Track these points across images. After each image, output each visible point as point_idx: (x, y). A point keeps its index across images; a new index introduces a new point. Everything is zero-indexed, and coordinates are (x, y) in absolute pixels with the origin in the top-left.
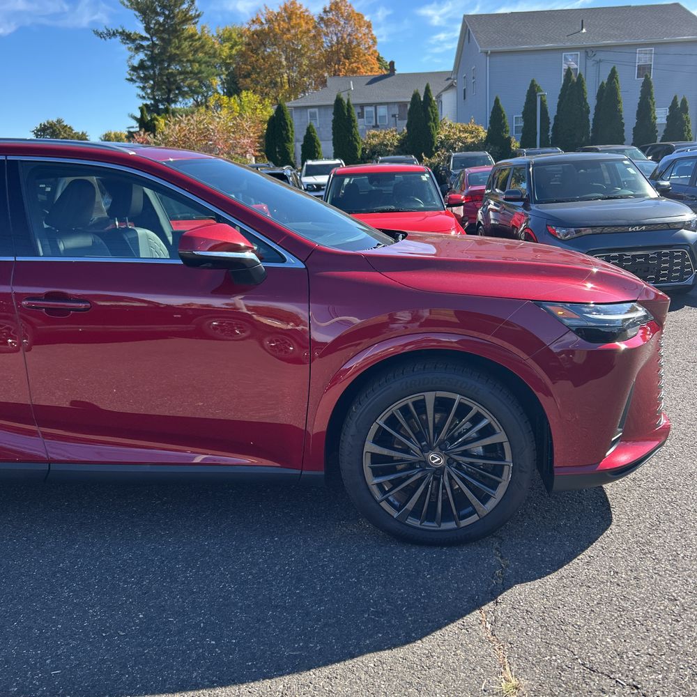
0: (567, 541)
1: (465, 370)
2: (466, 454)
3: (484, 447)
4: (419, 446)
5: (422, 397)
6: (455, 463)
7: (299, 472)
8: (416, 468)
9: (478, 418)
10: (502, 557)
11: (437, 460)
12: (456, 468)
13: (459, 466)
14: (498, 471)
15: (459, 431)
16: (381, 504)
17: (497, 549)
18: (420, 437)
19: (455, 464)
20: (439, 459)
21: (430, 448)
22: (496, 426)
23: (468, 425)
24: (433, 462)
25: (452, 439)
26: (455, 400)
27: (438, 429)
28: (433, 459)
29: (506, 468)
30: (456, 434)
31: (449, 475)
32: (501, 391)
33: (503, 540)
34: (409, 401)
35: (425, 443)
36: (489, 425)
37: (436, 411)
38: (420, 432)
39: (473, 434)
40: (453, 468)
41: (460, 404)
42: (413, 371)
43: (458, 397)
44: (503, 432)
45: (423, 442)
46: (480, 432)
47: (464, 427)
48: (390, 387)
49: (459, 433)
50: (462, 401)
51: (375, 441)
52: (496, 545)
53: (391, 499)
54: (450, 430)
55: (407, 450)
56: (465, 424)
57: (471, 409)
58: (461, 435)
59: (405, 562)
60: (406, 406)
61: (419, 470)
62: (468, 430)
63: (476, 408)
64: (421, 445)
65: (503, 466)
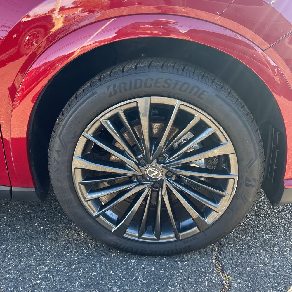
0: (286, 246)
1: (186, 68)
2: (187, 167)
3: (206, 160)
4: (135, 160)
5: (134, 105)
6: (174, 176)
7: (8, 188)
8: (134, 182)
9: (201, 127)
10: (222, 270)
11: (154, 174)
12: (175, 181)
13: (179, 180)
14: (222, 185)
15: (179, 141)
16: (96, 219)
17: (217, 258)
18: (135, 150)
19: (174, 178)
20: (156, 173)
21: (147, 161)
22: (222, 136)
23: (190, 135)
24: (151, 175)
25: (172, 151)
26: (173, 107)
27: (155, 139)
28: (151, 172)
29: (231, 182)
30: (176, 145)
31: (168, 188)
32: (229, 93)
33: (222, 246)
34: (119, 109)
35: (141, 156)
36: (214, 136)
37: (152, 120)
38: (135, 145)
39: (195, 144)
40: (172, 182)
41: (180, 111)
42: (123, 71)
43: (176, 103)
44: (230, 143)
45: (140, 154)
46: (202, 143)
47: (185, 137)
48: (96, 93)
49: (179, 144)
50: (182, 107)
51: (84, 156)
52: (216, 252)
53: (109, 213)
54: (168, 141)
55: (121, 165)
56: (186, 134)
57: (193, 116)
58: (181, 146)
59: (121, 279)
60: (117, 116)
61: (136, 184)
62: (189, 141)
63: (199, 116)
64: (137, 159)
65: (227, 180)
